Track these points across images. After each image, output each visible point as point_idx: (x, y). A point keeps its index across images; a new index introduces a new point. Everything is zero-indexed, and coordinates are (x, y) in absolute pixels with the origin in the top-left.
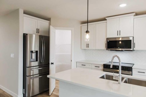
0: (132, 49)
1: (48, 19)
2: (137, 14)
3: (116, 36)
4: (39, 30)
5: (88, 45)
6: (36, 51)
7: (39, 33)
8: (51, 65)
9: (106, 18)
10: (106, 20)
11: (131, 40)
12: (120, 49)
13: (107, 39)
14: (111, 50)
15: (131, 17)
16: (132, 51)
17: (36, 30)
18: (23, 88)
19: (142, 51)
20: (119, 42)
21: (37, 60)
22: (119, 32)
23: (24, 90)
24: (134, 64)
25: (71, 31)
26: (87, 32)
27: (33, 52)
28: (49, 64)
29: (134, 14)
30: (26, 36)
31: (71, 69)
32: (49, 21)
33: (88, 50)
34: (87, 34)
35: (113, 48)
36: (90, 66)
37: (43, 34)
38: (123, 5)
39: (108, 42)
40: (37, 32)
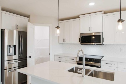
0: (101, 43)
1: (28, 16)
2: (105, 13)
3: (88, 32)
4: (18, 26)
5: (64, 40)
6: (14, 45)
7: (18, 28)
8: (28, 59)
9: (80, 16)
10: (80, 17)
11: (100, 35)
12: (93, 43)
13: (81, 34)
14: (84, 44)
15: (101, 15)
16: (101, 45)
17: (15, 26)
18: (1, 81)
19: (110, 44)
20: (92, 37)
21: (15, 54)
22: (90, 29)
23: (2, 82)
24: (103, 56)
25: (49, 27)
26: (58, 27)
27: (11, 46)
28: (26, 57)
29: (103, 12)
30: (4, 31)
31: (49, 61)
32: (28, 18)
33: (65, 44)
34: (58, 29)
35: (86, 42)
36: (66, 58)
37: (22, 30)
38: (92, 4)
39: (81, 37)
40: (16, 28)
